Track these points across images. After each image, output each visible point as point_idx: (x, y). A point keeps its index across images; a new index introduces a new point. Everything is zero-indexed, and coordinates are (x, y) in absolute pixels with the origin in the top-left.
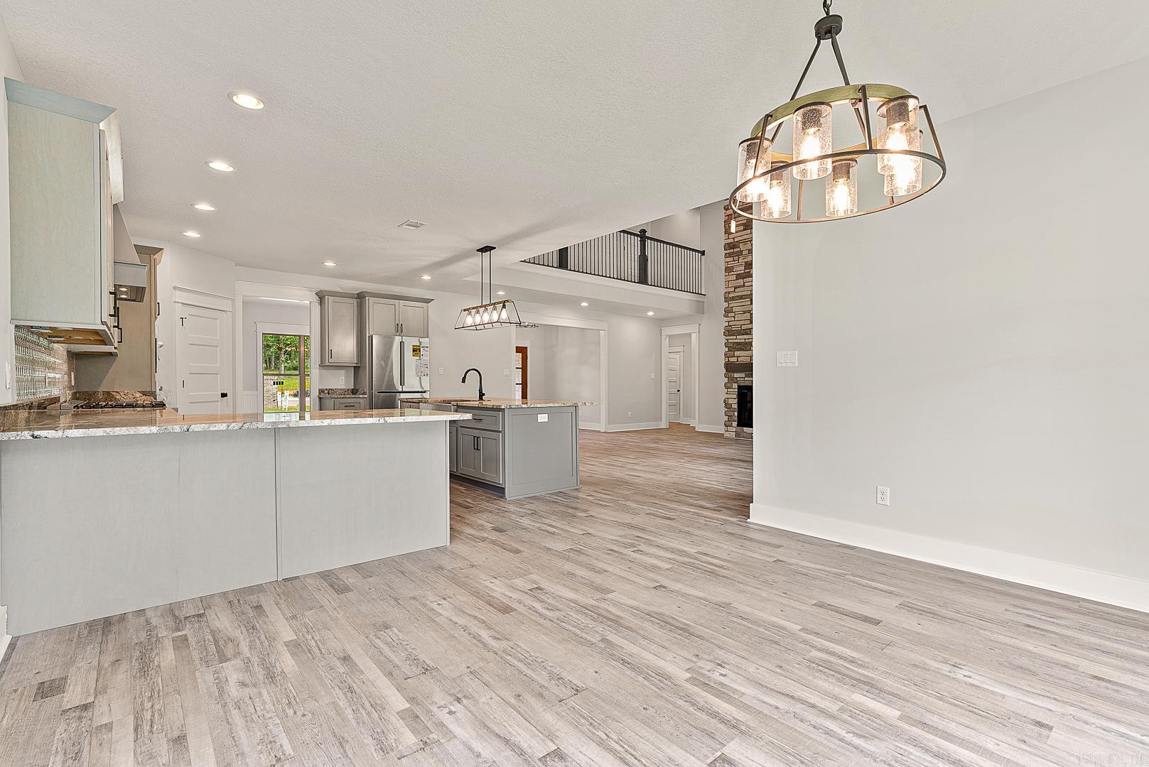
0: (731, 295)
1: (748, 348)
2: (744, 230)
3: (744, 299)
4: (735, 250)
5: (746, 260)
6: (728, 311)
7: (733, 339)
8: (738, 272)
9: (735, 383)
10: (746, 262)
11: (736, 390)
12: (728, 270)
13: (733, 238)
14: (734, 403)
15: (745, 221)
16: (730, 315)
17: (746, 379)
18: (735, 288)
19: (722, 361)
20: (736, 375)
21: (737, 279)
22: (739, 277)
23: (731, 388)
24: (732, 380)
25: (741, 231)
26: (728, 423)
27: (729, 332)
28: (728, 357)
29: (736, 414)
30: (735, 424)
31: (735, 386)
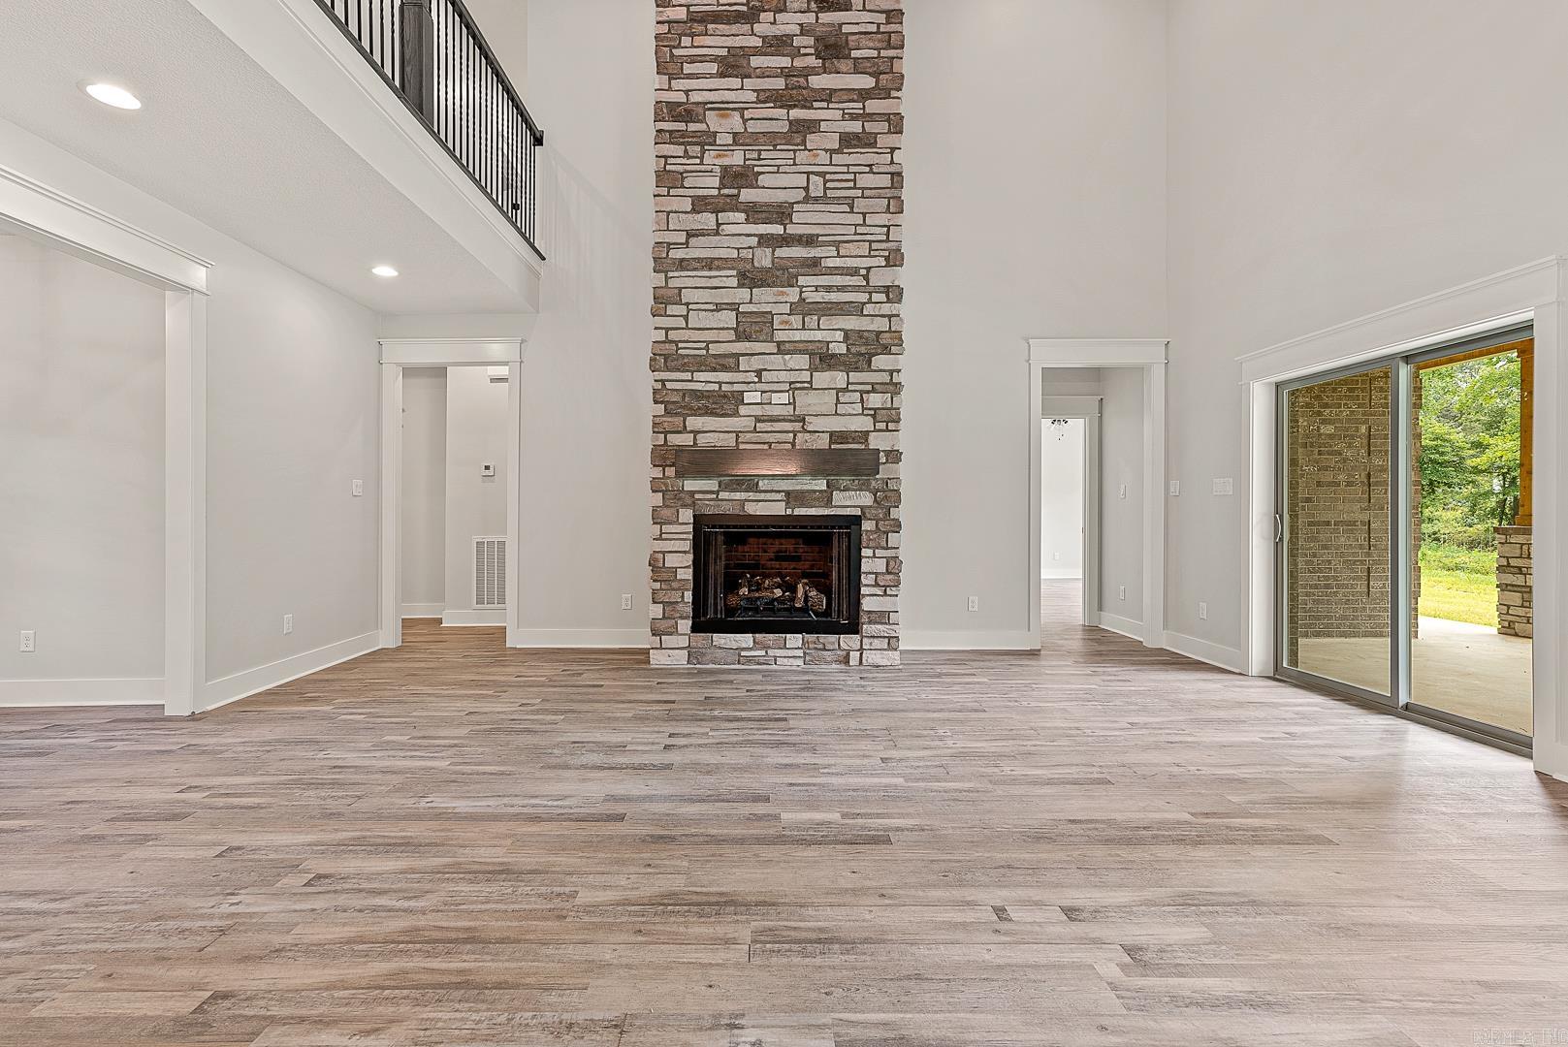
0: (677, 254)
1: (729, 408)
2: (722, 75)
3: (718, 268)
4: (692, 127)
5: (726, 161)
6: (663, 301)
7: (679, 381)
8: (700, 192)
9: (685, 506)
10: (725, 169)
11: (690, 528)
12: (668, 179)
13: (687, 92)
14: (682, 564)
15: (724, 52)
16: (672, 309)
17: (723, 495)
18: (690, 234)
19: (647, 440)
20: (690, 485)
21: (694, 211)
22: (700, 205)
23: (677, 522)
24: (674, 498)
25: (711, 76)
26: (664, 625)
27: (666, 358)
28: (666, 433)
29: (689, 596)
30: (685, 625)
31: (687, 515)
